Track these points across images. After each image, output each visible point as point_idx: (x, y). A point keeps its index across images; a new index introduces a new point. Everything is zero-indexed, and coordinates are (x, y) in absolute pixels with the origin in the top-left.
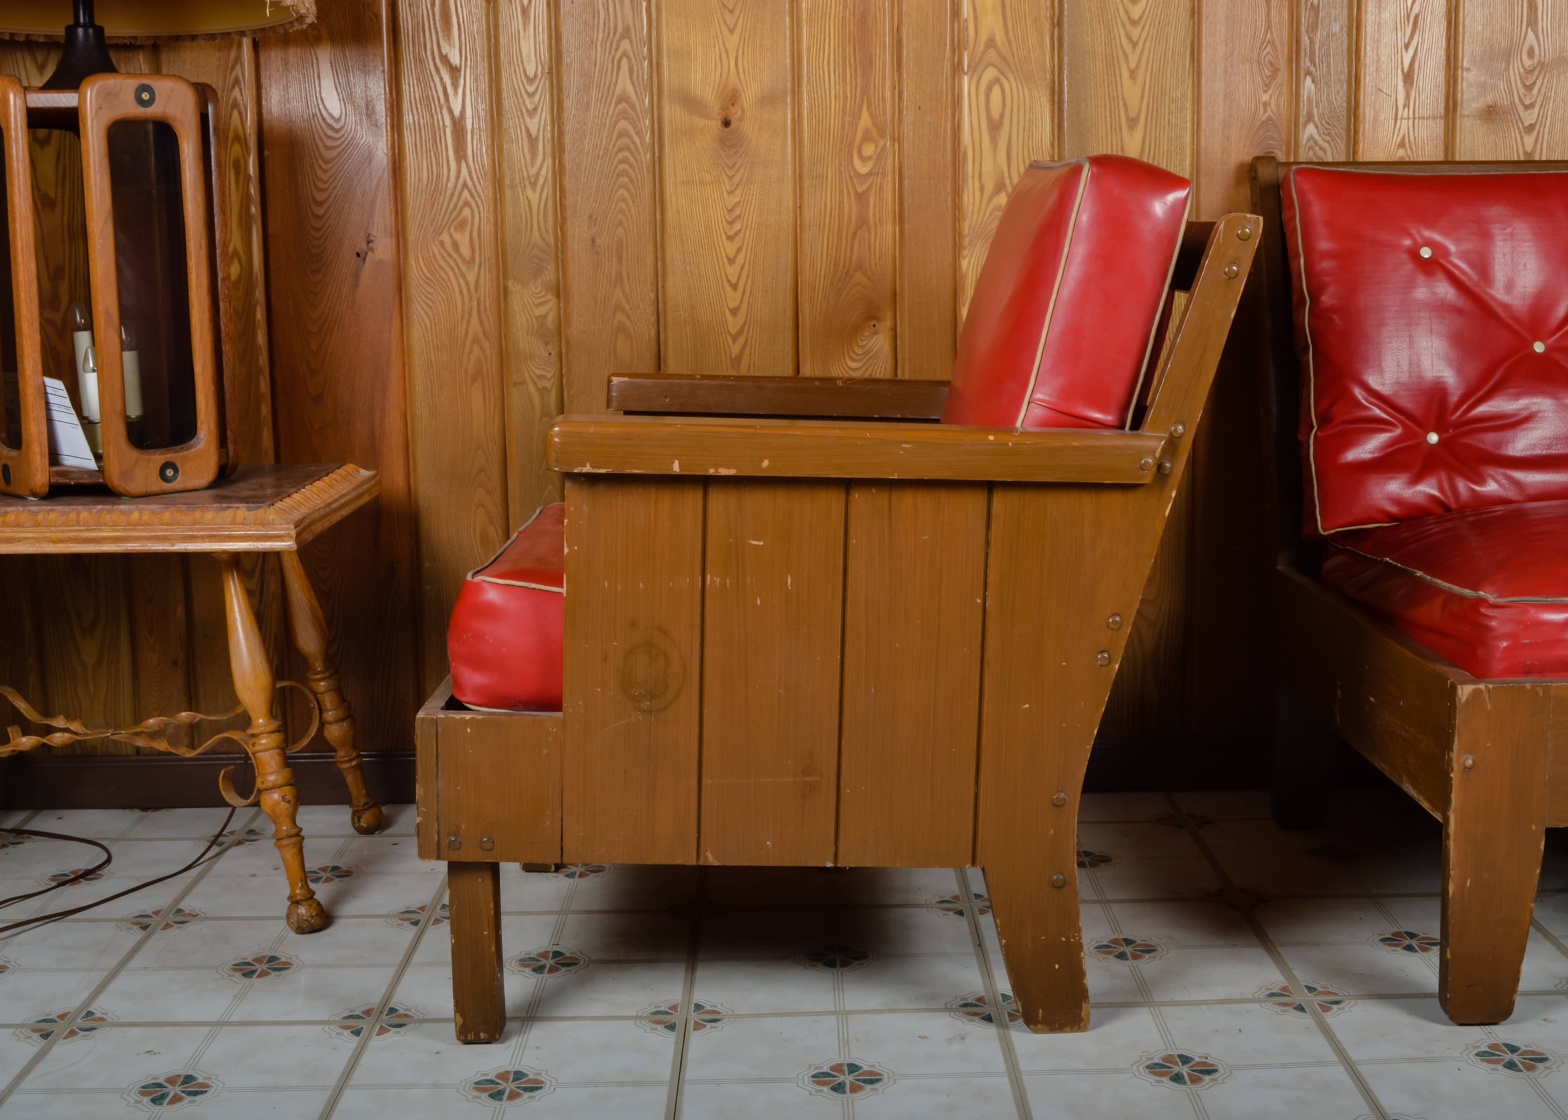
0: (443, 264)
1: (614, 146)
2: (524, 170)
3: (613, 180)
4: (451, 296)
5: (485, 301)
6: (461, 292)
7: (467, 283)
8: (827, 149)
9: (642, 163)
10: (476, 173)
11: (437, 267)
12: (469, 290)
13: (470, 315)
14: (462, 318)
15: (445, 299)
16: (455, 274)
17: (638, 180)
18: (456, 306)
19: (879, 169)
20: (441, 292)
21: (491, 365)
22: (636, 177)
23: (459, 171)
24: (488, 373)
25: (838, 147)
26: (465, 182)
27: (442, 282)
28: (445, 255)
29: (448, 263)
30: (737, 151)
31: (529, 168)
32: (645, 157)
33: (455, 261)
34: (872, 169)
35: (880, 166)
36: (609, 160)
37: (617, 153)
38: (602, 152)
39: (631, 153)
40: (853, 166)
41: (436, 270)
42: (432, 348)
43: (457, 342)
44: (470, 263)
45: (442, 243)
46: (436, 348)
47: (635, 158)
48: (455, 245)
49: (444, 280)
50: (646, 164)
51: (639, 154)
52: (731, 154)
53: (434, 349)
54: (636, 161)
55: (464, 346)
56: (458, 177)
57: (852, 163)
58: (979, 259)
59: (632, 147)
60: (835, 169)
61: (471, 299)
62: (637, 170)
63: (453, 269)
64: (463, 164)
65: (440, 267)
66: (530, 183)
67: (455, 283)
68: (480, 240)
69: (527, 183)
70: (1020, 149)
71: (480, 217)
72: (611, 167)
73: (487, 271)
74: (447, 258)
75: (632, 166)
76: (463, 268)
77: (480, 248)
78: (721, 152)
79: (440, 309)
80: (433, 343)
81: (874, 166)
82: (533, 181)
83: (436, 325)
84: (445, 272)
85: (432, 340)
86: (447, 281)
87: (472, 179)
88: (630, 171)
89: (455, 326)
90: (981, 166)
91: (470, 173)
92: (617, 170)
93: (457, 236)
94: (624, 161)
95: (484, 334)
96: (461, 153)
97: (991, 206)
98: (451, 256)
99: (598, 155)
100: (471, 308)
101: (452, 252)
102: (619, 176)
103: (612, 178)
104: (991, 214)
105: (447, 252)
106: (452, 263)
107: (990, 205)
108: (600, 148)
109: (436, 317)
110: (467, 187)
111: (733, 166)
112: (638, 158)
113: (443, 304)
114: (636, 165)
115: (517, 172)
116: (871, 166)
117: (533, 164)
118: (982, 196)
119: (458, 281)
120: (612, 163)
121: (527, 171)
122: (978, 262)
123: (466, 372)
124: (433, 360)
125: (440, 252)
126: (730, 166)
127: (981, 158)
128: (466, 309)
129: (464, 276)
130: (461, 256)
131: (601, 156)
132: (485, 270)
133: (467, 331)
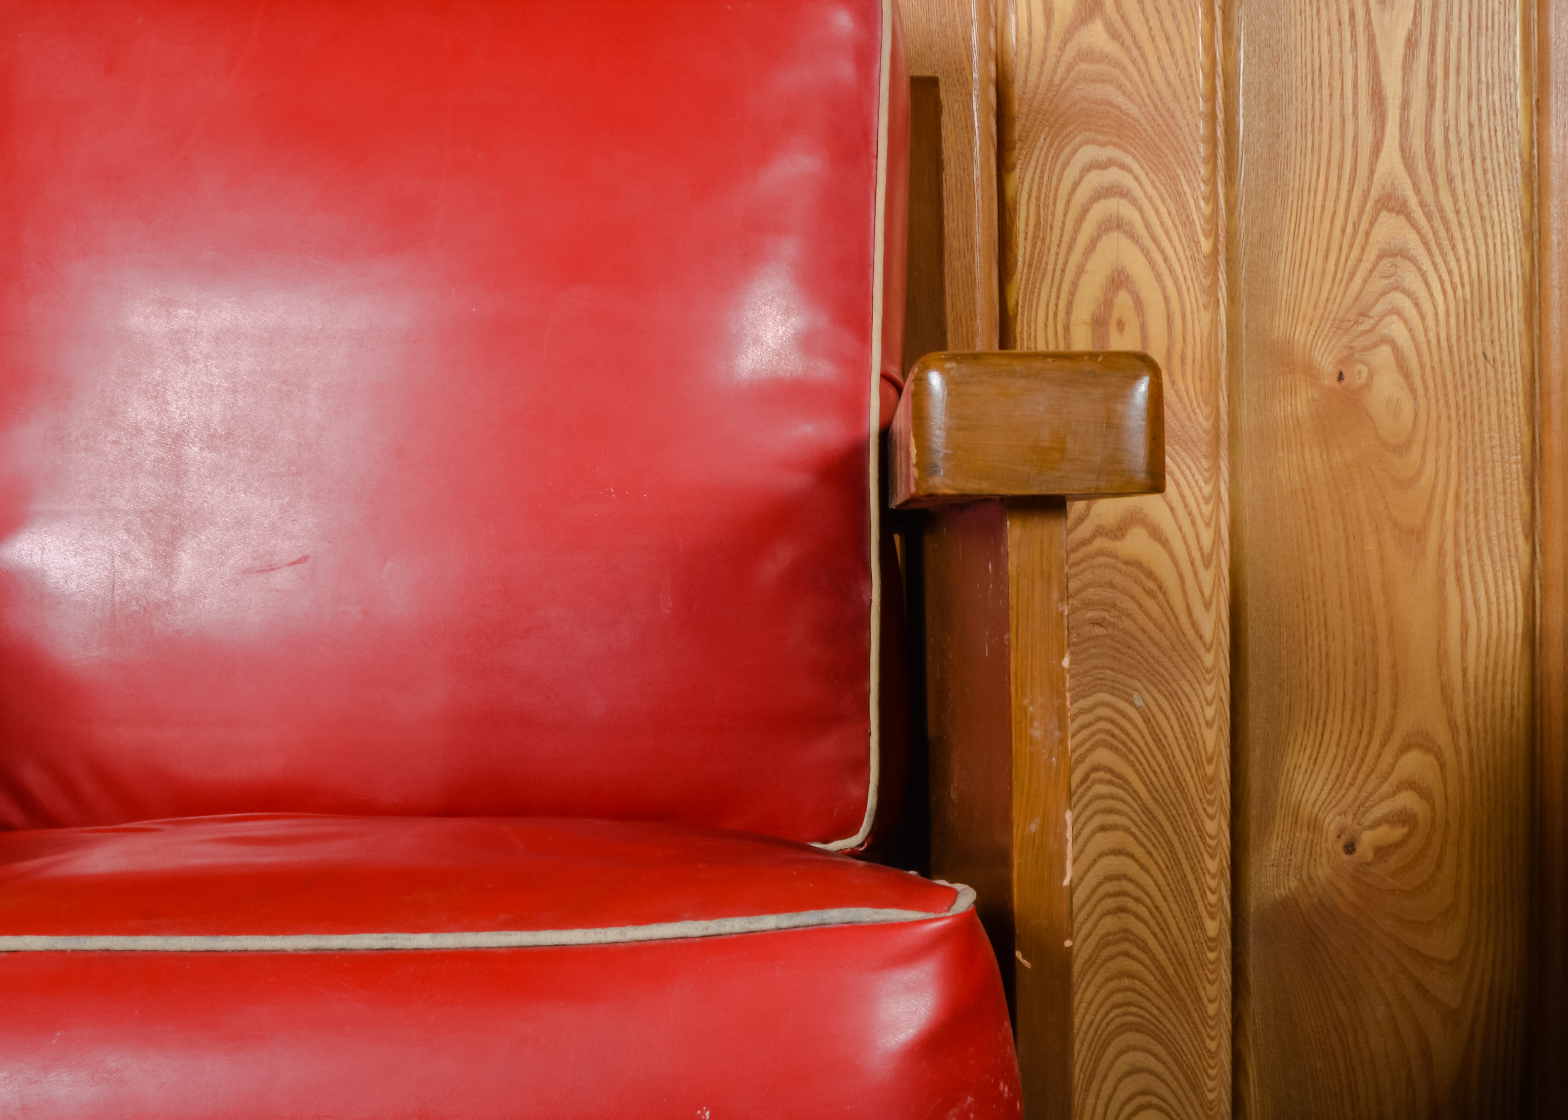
58: (1042, 172)
97: (1069, 54)
104: (1069, 70)
107: (1068, 47)
118: (1048, 27)
122: (1041, 178)
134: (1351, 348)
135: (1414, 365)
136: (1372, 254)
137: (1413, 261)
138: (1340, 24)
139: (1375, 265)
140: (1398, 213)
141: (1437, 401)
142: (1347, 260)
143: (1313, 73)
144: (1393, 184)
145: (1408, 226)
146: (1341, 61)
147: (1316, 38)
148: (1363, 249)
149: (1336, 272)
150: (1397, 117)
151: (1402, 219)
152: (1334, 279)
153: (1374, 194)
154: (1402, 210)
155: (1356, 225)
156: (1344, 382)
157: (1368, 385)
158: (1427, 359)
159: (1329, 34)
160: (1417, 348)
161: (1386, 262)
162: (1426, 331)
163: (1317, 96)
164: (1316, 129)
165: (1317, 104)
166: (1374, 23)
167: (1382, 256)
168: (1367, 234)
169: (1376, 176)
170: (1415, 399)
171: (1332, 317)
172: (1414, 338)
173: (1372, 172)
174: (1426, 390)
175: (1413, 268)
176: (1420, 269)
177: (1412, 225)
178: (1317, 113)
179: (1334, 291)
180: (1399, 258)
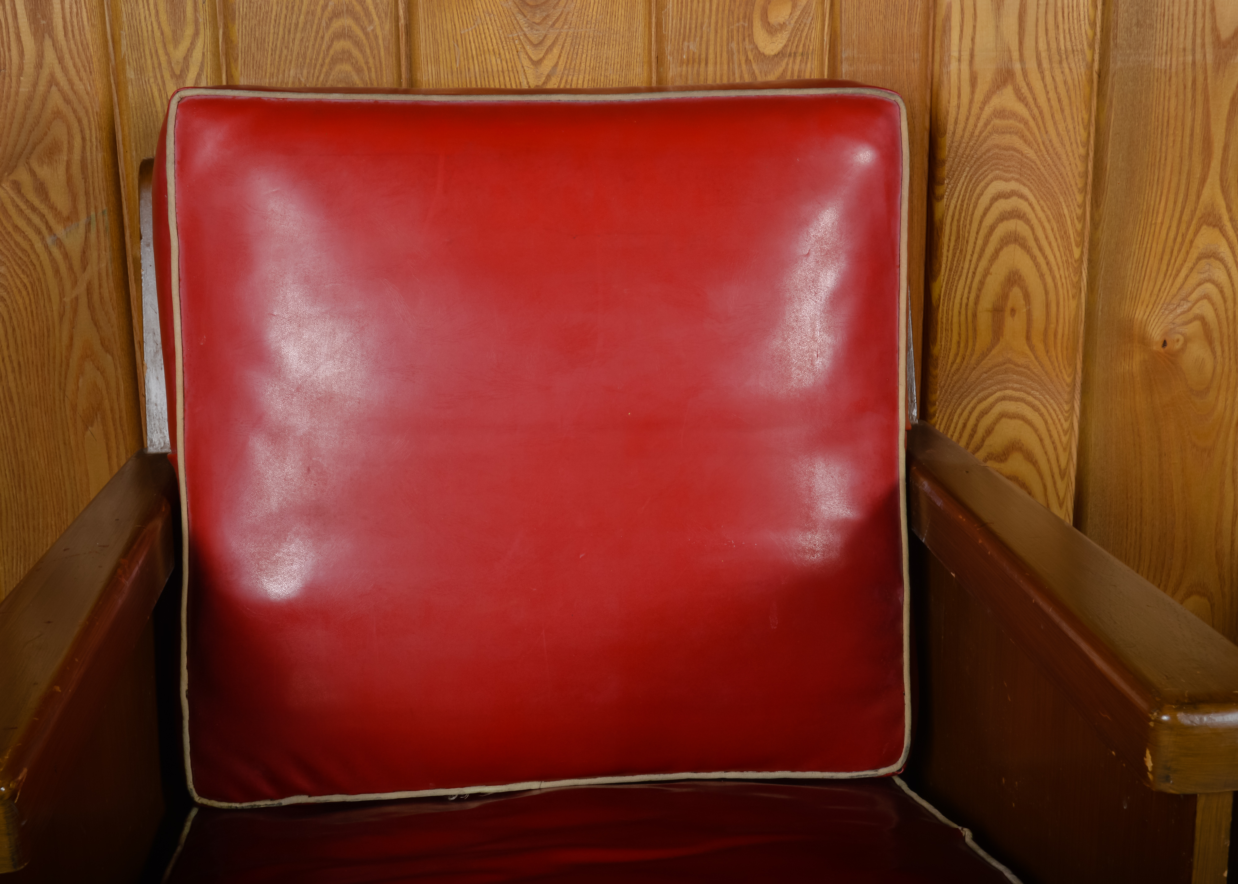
0: (21, 223)
1: (325, 7)
2: (161, 52)
3: (324, 70)
4: (39, 280)
5: (100, 286)
6: (57, 271)
7: (66, 256)
8: (707, 11)
9: (376, 37)
10: (72, 58)
11: (10, 229)
12: (71, 268)
13: (75, 311)
14: (61, 317)
15: (28, 285)
16: (43, 239)
17: (369, 69)
18: (49, 296)
19: (797, 46)
20: (19, 272)
21: (118, 395)
22: (367, 63)
23: (40, 55)
24: (112, 410)
25: (727, 8)
26: (52, 76)
27: (20, 254)
28: (23, 206)
29: (29, 221)
30: (548, 16)
31: (170, 48)
32: (382, 29)
33: (42, 216)
34: (786, 46)
35: (800, 41)
36: (317, 32)
37: (331, 19)
38: (302, 17)
39: (357, 19)
40: (752, 41)
41: (9, 233)
42: (9, 369)
43: (54, 357)
44: (69, 220)
45: (17, 186)
46: (17, 369)
47: (363, 29)
48: (41, 189)
49: (23, 250)
50: (384, 40)
51: (371, 22)
52: (537, 21)
53: (13, 371)
54: (366, 34)
55: (68, 365)
56: (39, 66)
57: (751, 36)
58: (963, 201)
59: (358, 8)
60: (722, 46)
61: (75, 283)
62: (368, 51)
63: (39, 232)
64: (48, 42)
65: (16, 227)
66: (173, 75)
67: (44, 256)
68: (85, 179)
69: (167, 75)
70: (1042, 9)
71: (83, 139)
72: (321, 45)
73: (102, 234)
74: (28, 212)
75: (357, 44)
76: (60, 231)
77: (87, 193)
78: (519, 17)
79: (20, 302)
80: (11, 362)
81: (789, 40)
82: (178, 72)
83: (14, 330)
84: (26, 237)
85: (10, 356)
86: (30, 251)
87: (64, 69)
88: (356, 52)
89: (48, 331)
90: (973, 40)
91: (61, 60)
92: (331, 52)
93: (43, 172)
94: (341, 35)
95: (102, 344)
96: (43, 22)
97: (988, 110)
98: (34, 209)
99: (297, 25)
100: (77, 298)
101: (37, 202)
102: (335, 61)
103: (322, 66)
104: (986, 125)
105: (27, 201)
106: (36, 220)
107: (986, 108)
108: (300, 10)
109: (13, 315)
110: (57, 85)
111: (541, 43)
112: (370, 29)
113: (24, 293)
114: (365, 41)
115: (148, 57)
116: (784, 42)
117: (176, 42)
118: (973, 92)
119: (50, 254)
120: (323, 38)
121: (167, 54)
122: (962, 205)
123: (74, 408)
124: (13, 390)
125: (13, 201)
126: (536, 43)
127: (974, 27)
128: (67, 300)
129: (60, 243)
130: (52, 208)
131: (301, 25)
132: (98, 231)
133: (71, 338)
134: (1174, 324)
135: (1216, 335)
136: (1194, 254)
137: (1222, 260)
138: (1185, 88)
139: (1195, 264)
140: (1214, 226)
141: (1230, 359)
142: (1175, 261)
143: (1163, 125)
144: (1212, 205)
145: (1221, 235)
146: (1183, 116)
147: (1167, 98)
148: (1188, 253)
149: (1167, 270)
150: (1220, 157)
151: (1217, 232)
152: (1165, 275)
153: (1198, 214)
154: (1217, 224)
155: (1184, 236)
156: (1167, 348)
157: (1183, 349)
158: (1225, 330)
159: (1177, 96)
160: (1219, 323)
161: (1203, 262)
162: (1226, 310)
163: (1164, 142)
164: (1162, 166)
165: (1164, 148)
166: (1209, 86)
167: (1199, 259)
168: (1192, 242)
169: (1201, 200)
170: (1215, 358)
171: (1162, 302)
172: (1217, 316)
173: (1198, 197)
174: (1223, 351)
175: (1221, 266)
176: (1226, 267)
177: (1224, 235)
178: (1164, 155)
179: (1165, 284)
180: (1212, 259)
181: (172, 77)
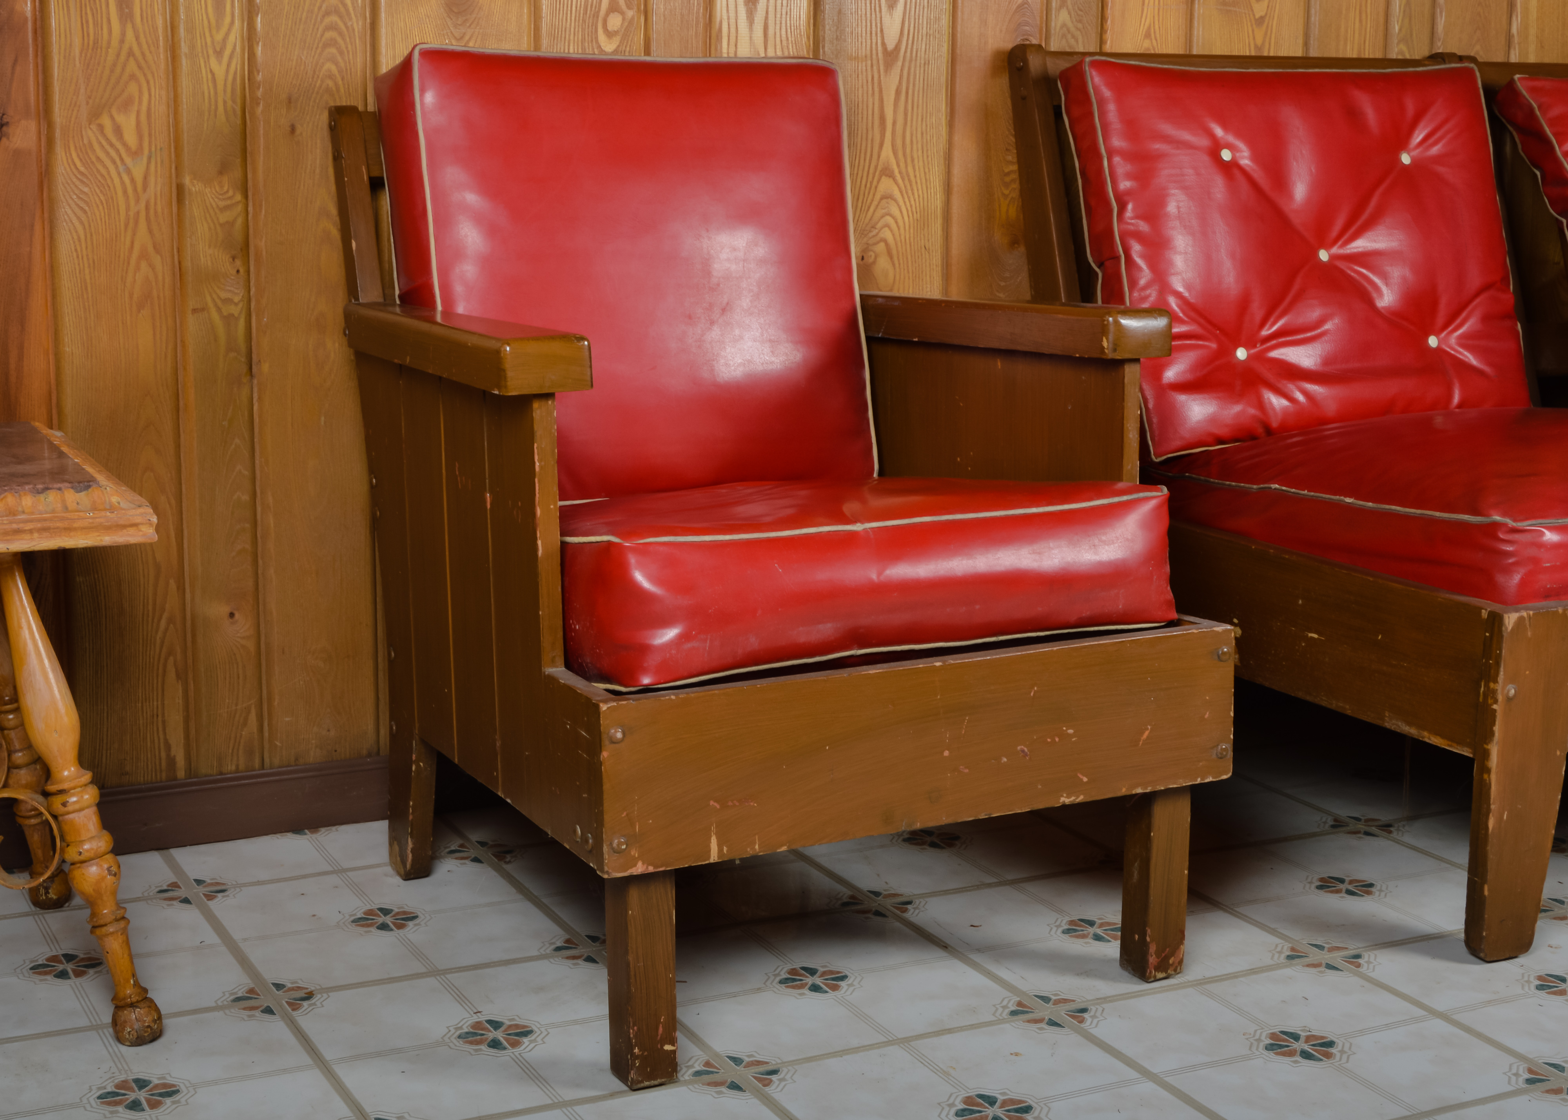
0: (102, 155)
1: (320, 8)
2: (207, 34)
3: (318, 52)
4: (112, 198)
5: (156, 204)
6: (125, 192)
7: (133, 180)
8: (569, 20)
9: (353, 30)
10: (145, 37)
11: (94, 159)
12: (135, 190)
13: (136, 222)
14: (126, 226)
15: (104, 202)
16: (117, 168)
17: (348, 52)
18: (118, 210)
19: (626, 47)
20: (98, 191)
21: (164, 286)
22: (347, 48)
23: (123, 34)
24: (159, 297)
25: (581, 18)
26: (131, 49)
27: (100, 178)
28: (104, 143)
29: (108, 154)
30: (466, 20)
31: (214, 32)
32: (358, 24)
33: (117, 151)
34: (618, 46)
35: (627, 42)
36: (314, 25)
37: (324, 16)
38: (305, 14)
39: (341, 17)
40: (597, 42)
41: (92, 162)
42: (86, 265)
43: (119, 257)
44: (136, 154)
45: (101, 128)
46: (92, 265)
47: (345, 24)
48: (118, 131)
49: (103, 176)
50: (358, 32)
51: (351, 19)
52: (459, 23)
53: (89, 267)
54: (347, 28)
55: (129, 263)
56: (122, 41)
57: (597, 38)
59: (342, 9)
60: (578, 45)
61: (138, 201)
62: (348, 39)
63: (114, 162)
64: (129, 26)
65: (98, 159)
66: (215, 51)
67: (117, 181)
68: (149, 124)
69: (211, 52)
70: (778, 27)
71: (150, 95)
72: (316, 34)
73: (159, 165)
74: (107, 147)
75: (341, 34)
76: (128, 160)
77: (150, 135)
78: (448, 20)
79: (97, 214)
80: (88, 259)
81: (620, 42)
82: (218, 50)
83: (91, 235)
84: (105, 166)
85: (87, 255)
86: (107, 176)
87: (139, 44)
88: (339, 40)
89: (116, 237)
90: (736, 45)
91: (137, 38)
92: (324, 39)
93: (120, 119)
94: (332, 27)
95: (155, 247)
96: (127, 10)
98: (112, 145)
99: (301, 19)
100: (138, 213)
101: (114, 140)
102: (326, 45)
103: (317, 48)
105: (107, 139)
106: (113, 153)
108: (303, 9)
109: (92, 224)
110: (134, 55)
111: (462, 38)
112: (349, 24)
113: (101, 207)
114: (346, 32)
115: (198, 38)
116: (618, 43)
117: (218, 28)
119: (121, 178)
120: (318, 29)
121: (211, 36)
123: (131, 296)
124: (88, 281)
125: (97, 139)
126: (458, 38)
127: (737, 37)
128: (131, 214)
129: (128, 171)
130: (125, 144)
131: (303, 19)
132: (156, 163)
133: (132, 243)
134: (867, 244)
135: (894, 252)
136: (878, 197)
137: (895, 200)
138: (867, 82)
139: (879, 203)
140: (890, 177)
141: (904, 270)
142: (867, 200)
143: (855, 107)
144: (888, 162)
145: (894, 183)
146: (867, 101)
147: (856, 89)
148: (874, 195)
149: (862, 206)
150: (891, 130)
151: (891, 180)
152: (861, 210)
153: (879, 168)
154: (891, 175)
155: (871, 183)
156: (864, 261)
157: (874, 262)
158: (900, 249)
159: (862, 87)
160: (896, 244)
161: (884, 201)
162: (900, 235)
163: (856, 118)
164: (855, 135)
165: (856, 122)
166: (882, 81)
167: (881, 199)
168: (876, 187)
169: (881, 158)
170: (895, 269)
171: (859, 229)
172: (895, 239)
173: (879, 157)
174: (899, 264)
175: (895, 204)
176: (898, 205)
177: (896, 183)
178: (856, 127)
179: (861, 216)
180: (889, 199)
181: (214, 53)
